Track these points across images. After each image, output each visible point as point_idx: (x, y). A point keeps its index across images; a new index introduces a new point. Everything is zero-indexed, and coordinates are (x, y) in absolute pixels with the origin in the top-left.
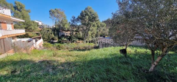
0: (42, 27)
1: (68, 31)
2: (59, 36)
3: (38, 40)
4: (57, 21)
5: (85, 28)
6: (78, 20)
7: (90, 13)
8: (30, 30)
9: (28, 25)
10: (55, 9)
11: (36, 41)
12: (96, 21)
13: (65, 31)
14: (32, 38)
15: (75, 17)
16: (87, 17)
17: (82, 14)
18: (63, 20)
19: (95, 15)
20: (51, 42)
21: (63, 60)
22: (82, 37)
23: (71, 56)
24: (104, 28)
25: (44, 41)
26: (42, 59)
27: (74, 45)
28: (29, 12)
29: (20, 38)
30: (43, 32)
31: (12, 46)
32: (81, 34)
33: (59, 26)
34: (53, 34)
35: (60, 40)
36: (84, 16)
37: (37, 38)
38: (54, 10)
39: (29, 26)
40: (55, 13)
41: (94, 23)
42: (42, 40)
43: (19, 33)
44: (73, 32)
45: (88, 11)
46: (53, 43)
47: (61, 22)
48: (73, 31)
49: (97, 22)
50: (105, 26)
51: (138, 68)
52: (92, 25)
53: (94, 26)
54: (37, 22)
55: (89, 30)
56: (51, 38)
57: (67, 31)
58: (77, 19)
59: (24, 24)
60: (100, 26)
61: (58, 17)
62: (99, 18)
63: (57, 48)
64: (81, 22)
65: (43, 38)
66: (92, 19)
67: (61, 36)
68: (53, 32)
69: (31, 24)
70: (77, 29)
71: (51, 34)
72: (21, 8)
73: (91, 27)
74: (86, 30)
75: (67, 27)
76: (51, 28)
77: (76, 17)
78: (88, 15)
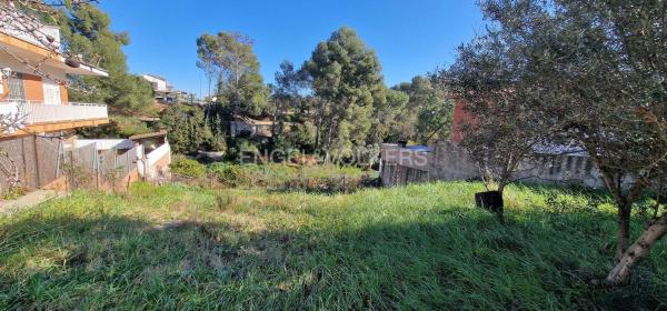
0: (167, 98)
1: (264, 116)
2: (229, 133)
3: (153, 146)
4: (225, 79)
5: (328, 110)
6: (303, 78)
7: (351, 51)
8: (124, 109)
9: (116, 89)
10: (220, 35)
11: (147, 151)
12: (369, 83)
13: (252, 117)
14: (131, 138)
15: (291, 68)
16: (337, 67)
17: (317, 56)
18: (248, 76)
19: (367, 61)
20: (199, 156)
21: (257, 224)
22: (314, 142)
23: (284, 209)
24: (399, 111)
25: (174, 151)
26: (177, 216)
27: (285, 171)
28: (125, 43)
29: (86, 137)
30: (172, 118)
31: (63, 165)
32: (312, 131)
33: (232, 97)
34: (206, 127)
35: (233, 150)
36: (326, 65)
37: (148, 139)
38: (215, 37)
39: (122, 93)
40: (217, 48)
41: (364, 90)
42: (166, 148)
43: (86, 118)
44: (280, 123)
45: (341, 44)
46: (205, 160)
47: (241, 84)
48: (282, 118)
49: (375, 87)
50: (404, 105)
51: (558, 265)
52: (355, 98)
53: (361, 101)
54: (151, 79)
55: (342, 118)
56: (199, 142)
57: (258, 118)
58: (299, 72)
59: (104, 86)
60: (385, 101)
61: (226, 64)
62: (382, 73)
63: (222, 181)
64: (315, 86)
65: (173, 142)
66: (357, 74)
67: (237, 136)
68: (207, 119)
69: (126, 88)
70: (299, 111)
71: (202, 125)
72: (96, 27)
73: (352, 105)
74: (331, 116)
75: (260, 101)
76: (202, 103)
77: (297, 67)
78: (340, 60)
